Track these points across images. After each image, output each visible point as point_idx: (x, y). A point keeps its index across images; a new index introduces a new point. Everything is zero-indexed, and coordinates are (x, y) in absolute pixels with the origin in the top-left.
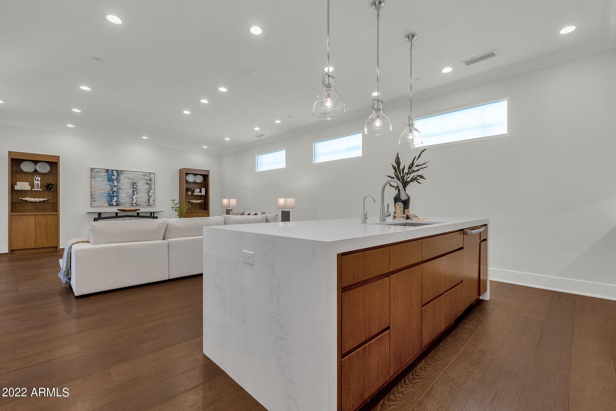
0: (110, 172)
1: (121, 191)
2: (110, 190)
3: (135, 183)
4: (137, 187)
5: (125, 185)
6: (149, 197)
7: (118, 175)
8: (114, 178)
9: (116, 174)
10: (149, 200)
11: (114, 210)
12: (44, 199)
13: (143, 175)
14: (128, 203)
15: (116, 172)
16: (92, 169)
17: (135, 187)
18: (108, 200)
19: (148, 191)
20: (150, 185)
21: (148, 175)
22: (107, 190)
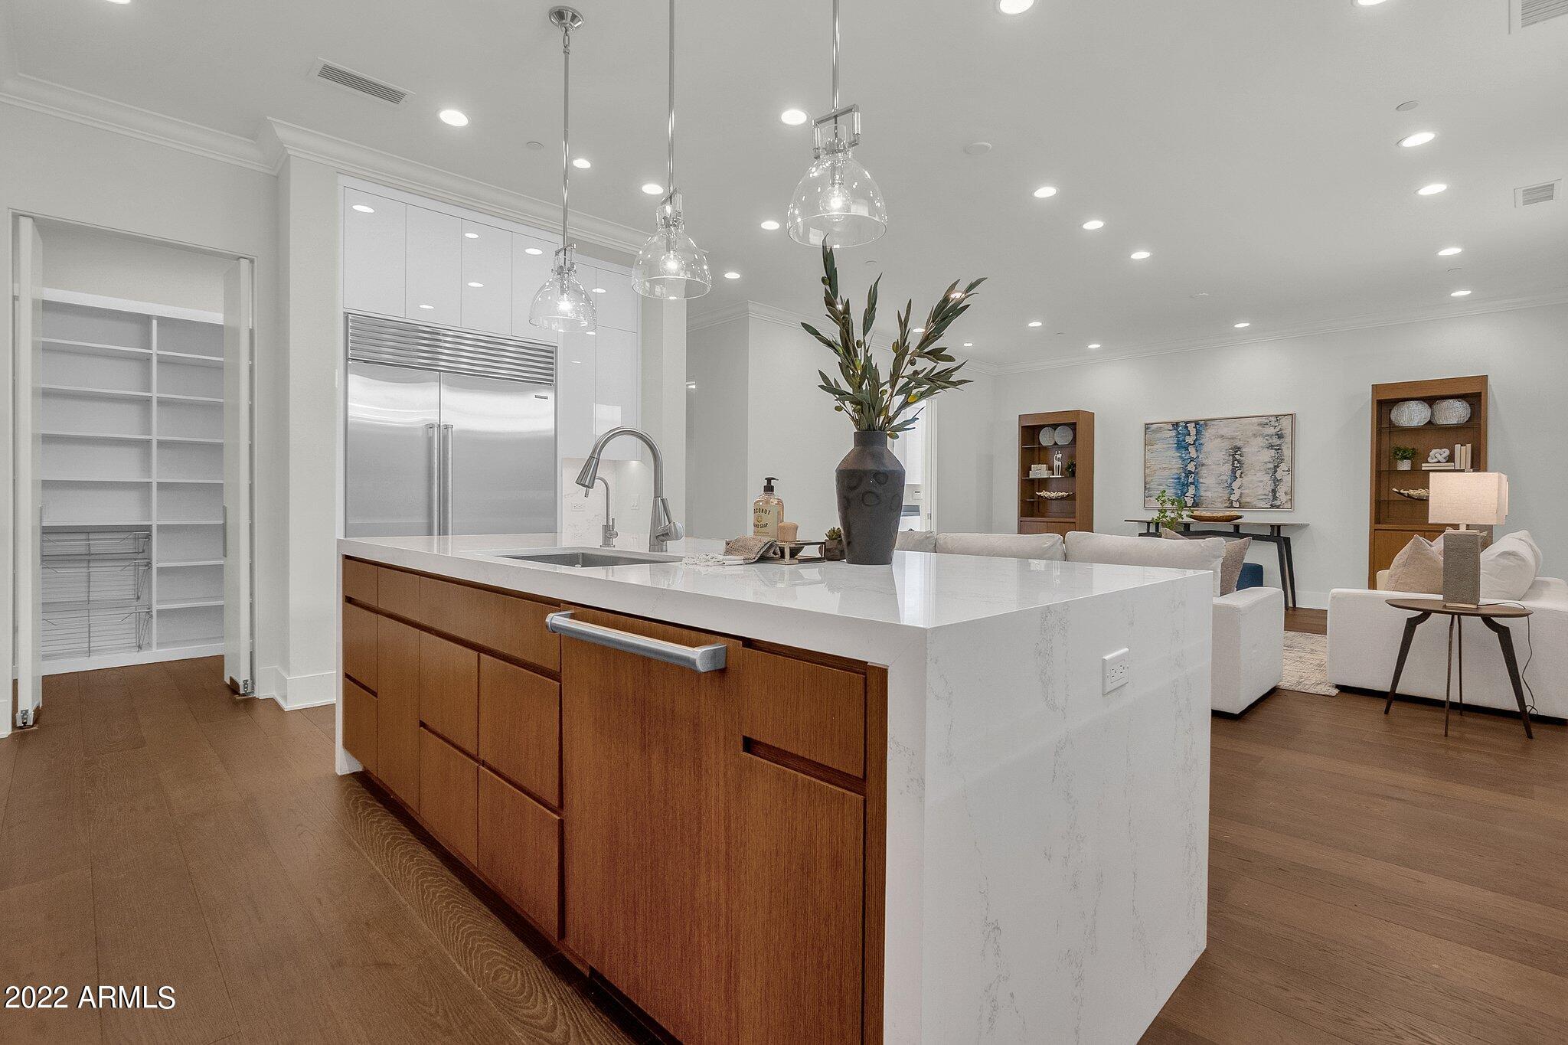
0: (1180, 428)
1: (1204, 472)
2: (1181, 471)
3: (1237, 449)
4: (1242, 458)
5: (1214, 455)
6: (1277, 482)
7: (1198, 432)
8: (1190, 440)
9: (1193, 431)
10: (1274, 491)
12: (1060, 494)
13: (1260, 424)
14: (1220, 500)
15: (1193, 425)
16: (1147, 426)
17: (1238, 457)
18: (1176, 494)
19: (1271, 466)
20: (1278, 449)
21: (1273, 423)
22: (1176, 471)
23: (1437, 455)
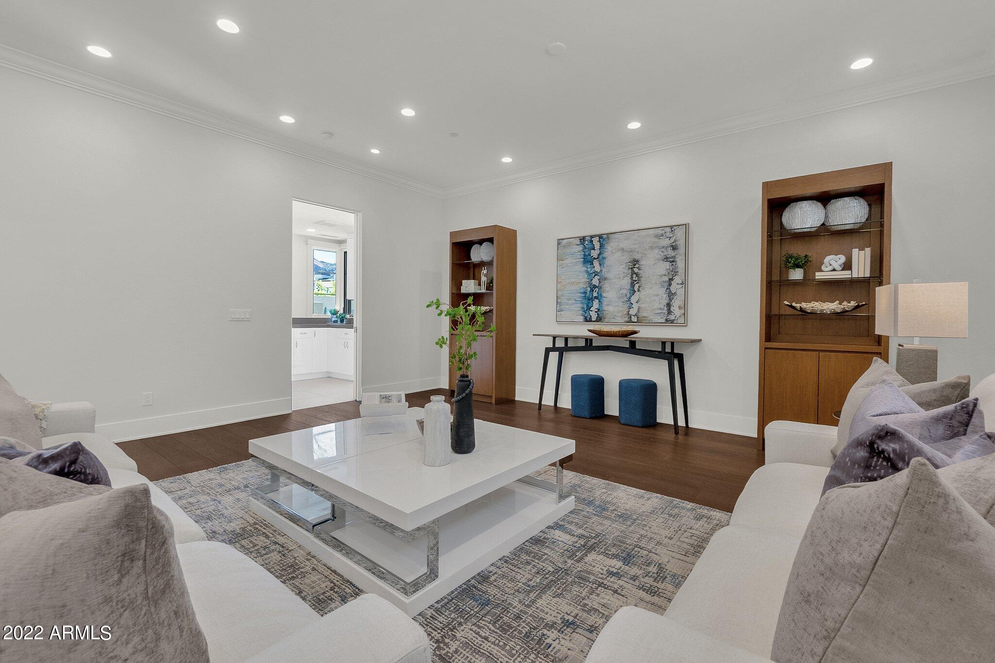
0: (587, 242)
1: (606, 286)
2: (587, 285)
3: (635, 262)
4: (640, 271)
5: (615, 269)
6: (671, 295)
7: (602, 246)
8: (594, 254)
9: (597, 245)
10: (669, 305)
11: (583, 330)
13: (656, 236)
14: (620, 314)
15: (598, 239)
16: (559, 242)
17: (636, 270)
18: (583, 308)
19: (666, 279)
20: (673, 261)
21: (668, 235)
22: (582, 285)
23: (832, 262)
